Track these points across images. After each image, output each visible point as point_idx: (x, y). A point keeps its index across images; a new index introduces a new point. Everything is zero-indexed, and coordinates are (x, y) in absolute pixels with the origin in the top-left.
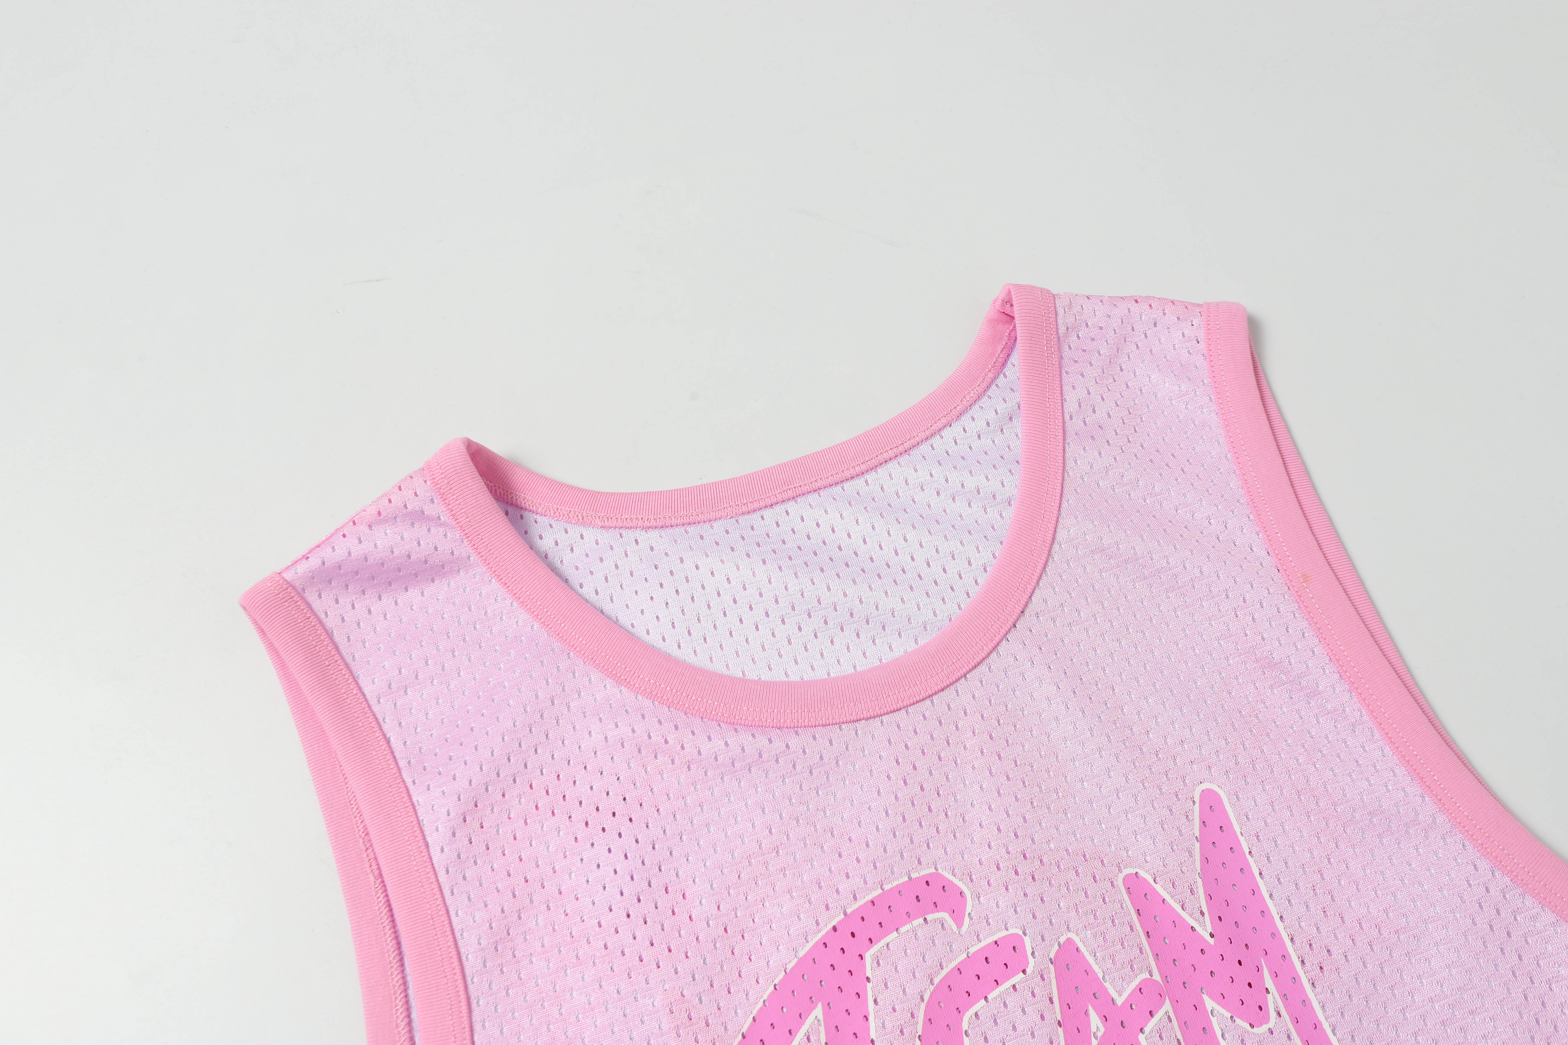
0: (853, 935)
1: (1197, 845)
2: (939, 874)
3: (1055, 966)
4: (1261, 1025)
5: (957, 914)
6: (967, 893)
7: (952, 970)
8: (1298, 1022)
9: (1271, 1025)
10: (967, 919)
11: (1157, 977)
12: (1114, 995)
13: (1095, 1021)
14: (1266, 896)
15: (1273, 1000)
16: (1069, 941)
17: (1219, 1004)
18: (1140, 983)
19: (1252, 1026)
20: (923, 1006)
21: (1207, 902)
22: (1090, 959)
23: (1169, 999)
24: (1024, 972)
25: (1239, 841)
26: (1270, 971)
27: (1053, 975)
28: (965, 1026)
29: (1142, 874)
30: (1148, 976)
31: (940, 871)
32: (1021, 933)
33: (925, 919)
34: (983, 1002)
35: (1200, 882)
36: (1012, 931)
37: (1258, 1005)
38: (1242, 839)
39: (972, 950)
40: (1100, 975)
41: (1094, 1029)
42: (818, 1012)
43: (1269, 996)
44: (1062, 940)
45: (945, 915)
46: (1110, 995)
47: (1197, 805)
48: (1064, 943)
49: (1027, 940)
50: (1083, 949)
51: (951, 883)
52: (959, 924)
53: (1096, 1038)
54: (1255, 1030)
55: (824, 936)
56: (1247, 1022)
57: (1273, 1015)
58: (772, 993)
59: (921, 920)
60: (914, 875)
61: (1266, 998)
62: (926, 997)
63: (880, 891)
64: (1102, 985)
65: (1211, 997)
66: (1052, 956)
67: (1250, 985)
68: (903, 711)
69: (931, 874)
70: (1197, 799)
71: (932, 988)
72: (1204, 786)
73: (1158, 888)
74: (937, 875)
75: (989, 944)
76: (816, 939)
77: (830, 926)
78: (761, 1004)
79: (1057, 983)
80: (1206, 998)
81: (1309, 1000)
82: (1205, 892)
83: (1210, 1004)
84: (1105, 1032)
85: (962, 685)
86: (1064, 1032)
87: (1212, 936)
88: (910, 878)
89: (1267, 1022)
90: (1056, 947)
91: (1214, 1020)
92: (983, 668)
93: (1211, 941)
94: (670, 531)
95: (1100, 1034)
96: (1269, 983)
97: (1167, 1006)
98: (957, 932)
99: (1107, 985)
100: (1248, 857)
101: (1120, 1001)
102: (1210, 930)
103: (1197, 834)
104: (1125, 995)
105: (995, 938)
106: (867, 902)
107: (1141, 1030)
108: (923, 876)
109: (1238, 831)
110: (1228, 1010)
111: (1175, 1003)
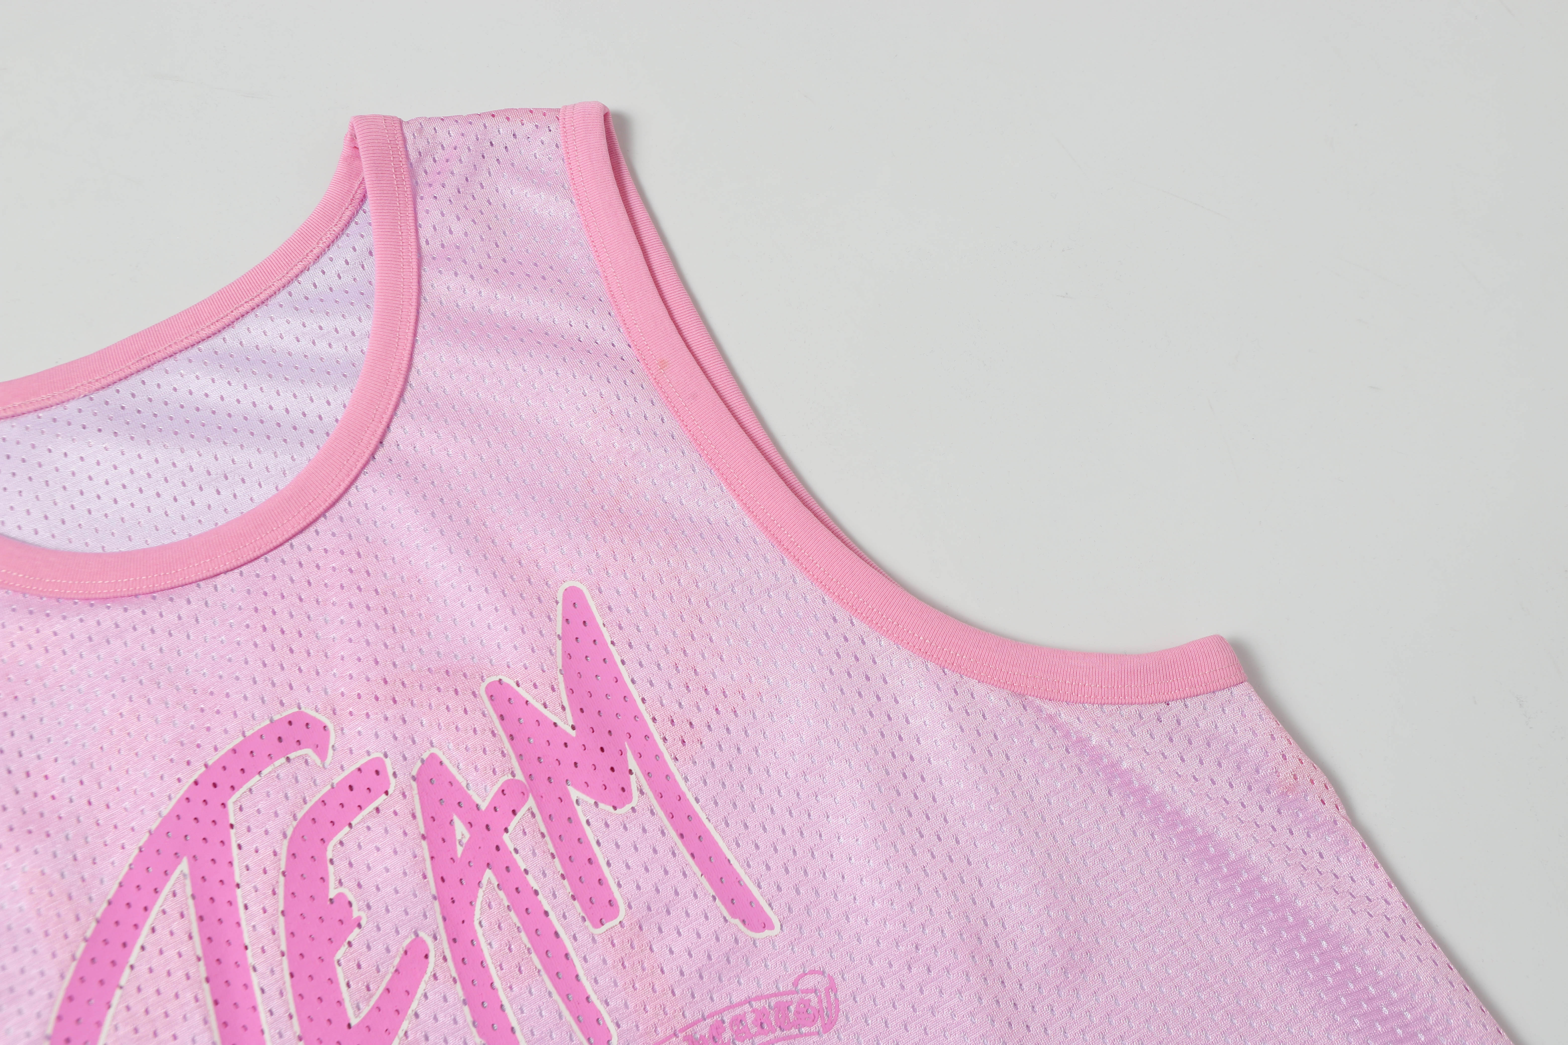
0: (215, 785)
1: (559, 643)
2: (302, 712)
3: (417, 783)
4: (624, 805)
5: (321, 749)
6: (330, 726)
7: (316, 803)
8: (662, 797)
9: (633, 804)
10: (330, 751)
11: (520, 776)
12: (478, 800)
13: (461, 830)
14: (628, 681)
15: (637, 780)
16: (433, 756)
17: (584, 792)
18: (502, 786)
19: (615, 808)
20: (286, 842)
21: (568, 696)
22: (454, 770)
23: (533, 795)
24: (387, 793)
25: (601, 632)
26: (633, 753)
27: (415, 792)
28: (329, 855)
29: (505, 680)
30: (510, 777)
31: (303, 709)
32: (382, 756)
33: (288, 759)
34: (347, 829)
35: (561, 678)
36: (374, 755)
37: (621, 786)
38: (604, 630)
39: (336, 780)
40: (464, 784)
41: (459, 837)
42: (184, 866)
43: (633, 777)
44: (425, 756)
45: (308, 752)
46: (474, 802)
47: (560, 604)
48: (427, 759)
49: (388, 762)
50: (446, 762)
51: (314, 719)
52: (323, 757)
53: (461, 845)
54: (619, 811)
55: (186, 791)
56: (610, 804)
57: (635, 793)
58: (137, 856)
59: (283, 760)
60: (276, 717)
61: (629, 779)
62: (289, 833)
63: (241, 738)
64: (466, 794)
65: (577, 787)
66: (414, 773)
67: (612, 769)
68: (262, 560)
69: (294, 714)
70: (560, 598)
71: (295, 823)
72: (566, 585)
73: (520, 690)
74: (300, 714)
75: (352, 772)
76: (179, 796)
77: (192, 780)
78: (126, 868)
79: (420, 799)
80: (571, 789)
81: (672, 774)
82: (567, 687)
83: (574, 793)
84: (470, 838)
85: (320, 525)
86: (429, 845)
87: (573, 728)
88: (271, 721)
89: (630, 801)
90: (419, 764)
91: (579, 809)
92: (343, 504)
93: (573, 733)
94: (22, 419)
95: (465, 841)
96: (632, 764)
97: (531, 802)
98: (321, 766)
99: (471, 792)
100: (611, 646)
101: (483, 806)
102: (571, 723)
103: (559, 632)
104: (489, 799)
105: (358, 765)
106: (228, 751)
107: (506, 830)
108: (286, 717)
109: (600, 621)
110: (592, 797)
111: (539, 799)
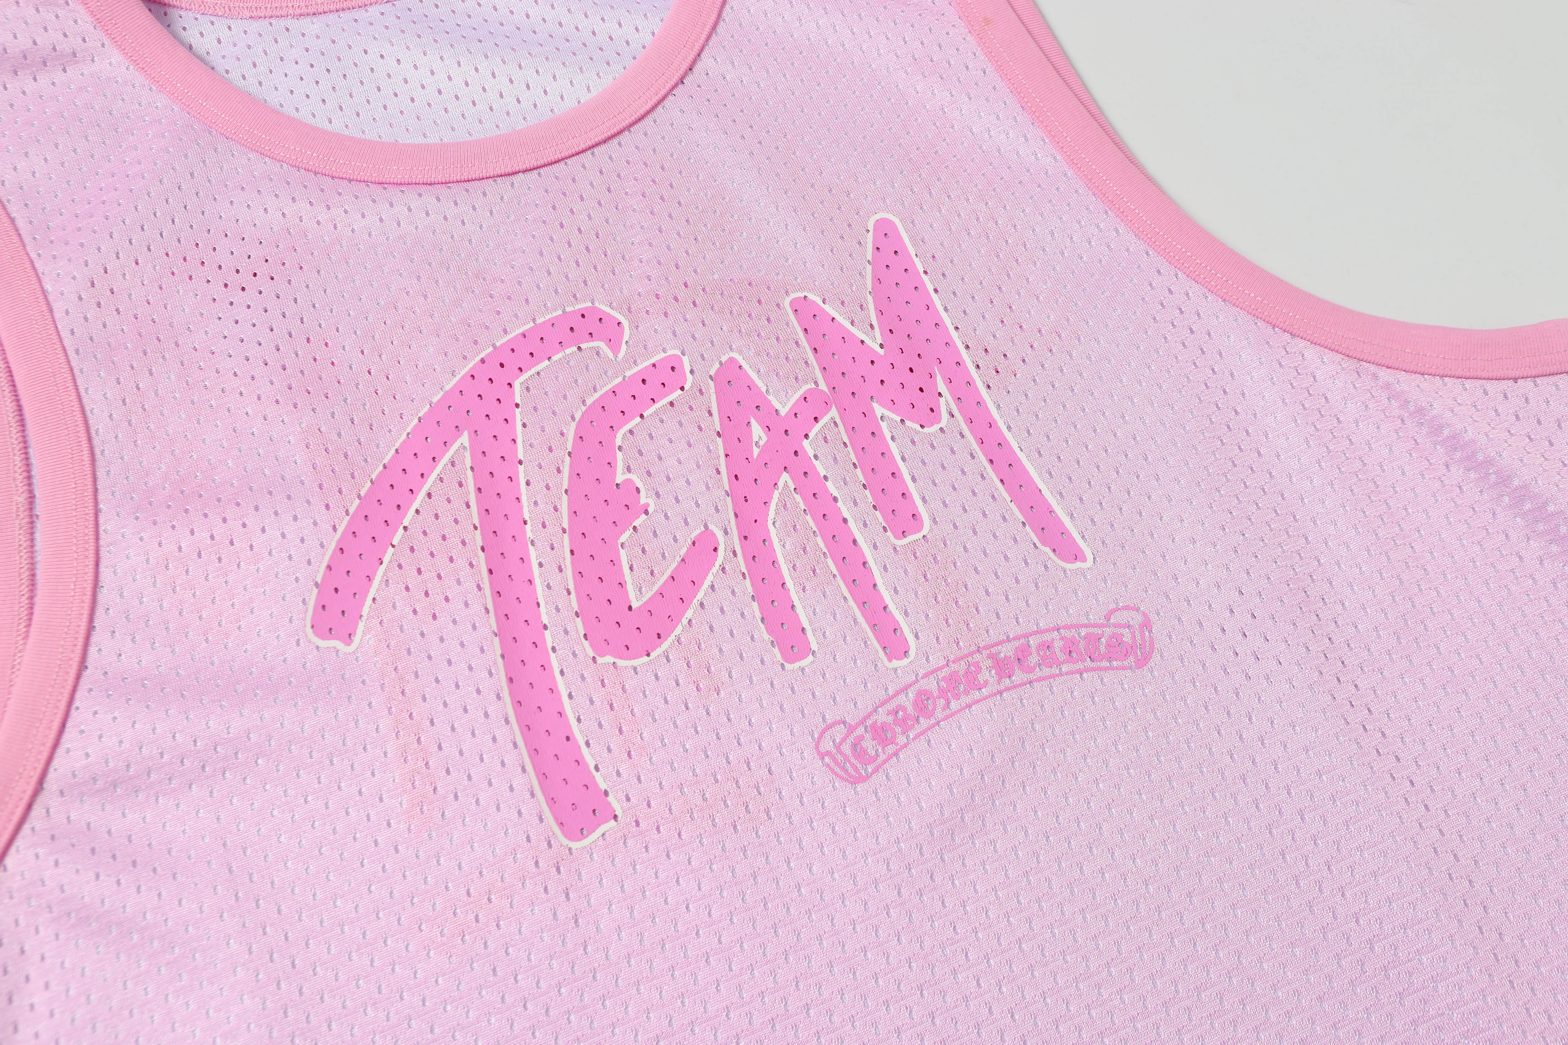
0: (502, 365)
1: (869, 268)
2: (596, 307)
3: (715, 383)
4: (932, 425)
5: (613, 343)
6: (625, 323)
7: (607, 393)
8: (972, 422)
9: (943, 424)
10: (624, 347)
11: (823, 386)
12: (777, 405)
13: (757, 431)
14: (941, 309)
15: (946, 403)
16: (731, 360)
17: (889, 410)
18: (804, 393)
19: (922, 426)
20: (574, 425)
21: (877, 316)
22: (753, 375)
23: (836, 407)
24: (682, 389)
25: (913, 262)
26: (943, 378)
27: (713, 390)
28: (618, 442)
29: (811, 296)
30: (813, 386)
31: (597, 305)
32: (679, 353)
33: (579, 348)
34: (638, 419)
35: (870, 299)
36: (670, 352)
37: (929, 407)
38: (916, 260)
39: (628, 374)
40: (764, 389)
41: (755, 438)
42: (464, 439)
43: (942, 400)
44: (724, 359)
45: (601, 344)
46: (773, 407)
47: (871, 233)
48: (726, 362)
49: (686, 360)
50: (746, 366)
51: (609, 315)
52: (616, 351)
53: (759, 447)
54: (926, 430)
55: (472, 369)
56: (917, 423)
57: (945, 416)
58: (416, 426)
59: (575, 349)
60: (569, 309)
61: (939, 401)
62: (578, 416)
63: (532, 324)
64: (766, 398)
65: (881, 405)
66: (712, 373)
67: (921, 390)
68: (562, 163)
69: (587, 308)
70: (871, 228)
71: (584, 408)
72: (878, 216)
73: (827, 308)
74: (594, 309)
75: (646, 367)
76: (463, 372)
77: (478, 358)
78: (404, 436)
79: (717, 398)
80: (875, 405)
81: (984, 401)
82: (876, 308)
83: (879, 410)
84: (767, 441)
85: (625, 137)
86: (724, 442)
87: (881, 346)
88: (564, 311)
89: (939, 421)
90: (717, 366)
91: (884, 425)
92: (648, 121)
93: (881, 352)
94: (323, 17)
95: (762, 443)
96: (942, 387)
97: (834, 413)
98: (613, 359)
99: (771, 398)
100: (923, 275)
101: (783, 412)
102: (880, 341)
103: (870, 257)
104: (789, 405)
105: (653, 361)
106: (517, 335)
107: (806, 436)
108: (579, 309)
109: (912, 252)
110: (897, 415)
111: (842, 411)
